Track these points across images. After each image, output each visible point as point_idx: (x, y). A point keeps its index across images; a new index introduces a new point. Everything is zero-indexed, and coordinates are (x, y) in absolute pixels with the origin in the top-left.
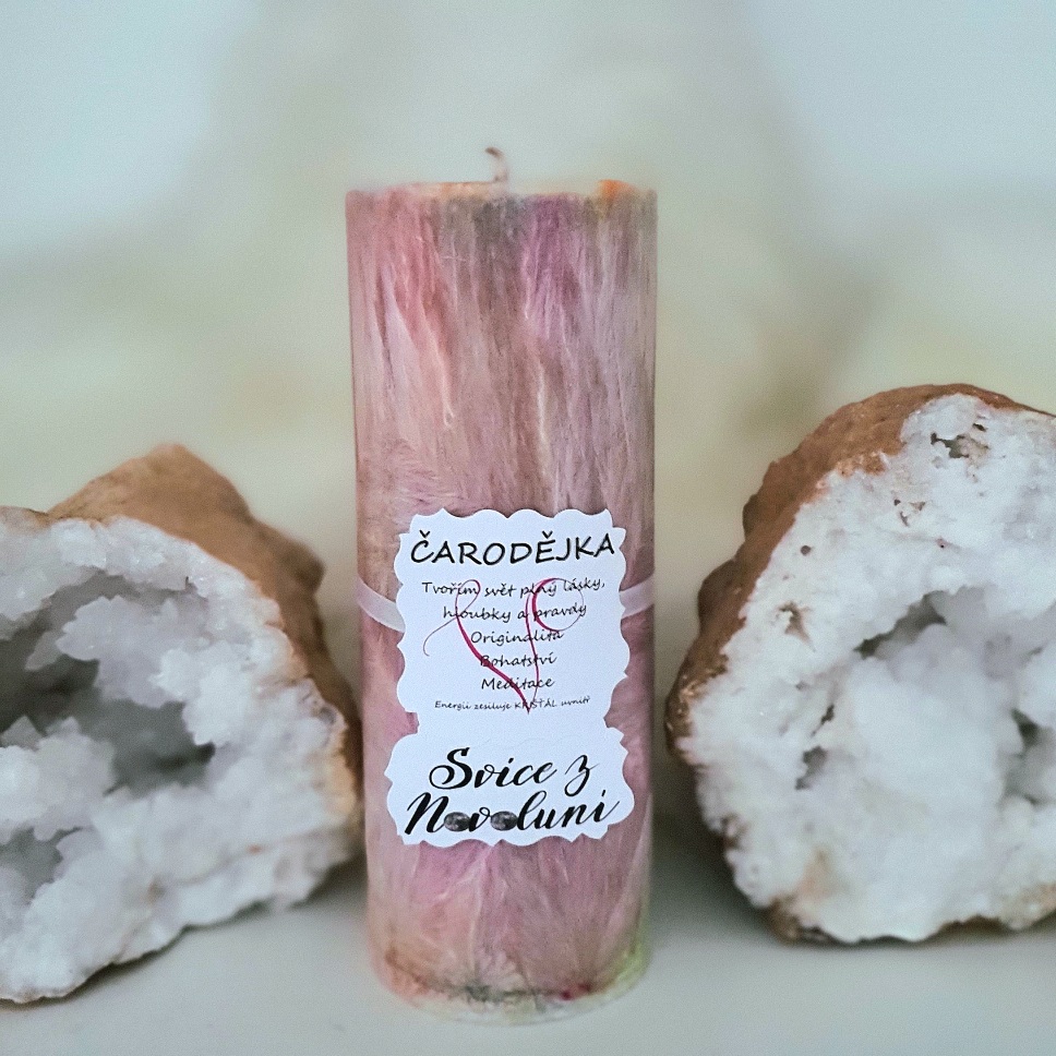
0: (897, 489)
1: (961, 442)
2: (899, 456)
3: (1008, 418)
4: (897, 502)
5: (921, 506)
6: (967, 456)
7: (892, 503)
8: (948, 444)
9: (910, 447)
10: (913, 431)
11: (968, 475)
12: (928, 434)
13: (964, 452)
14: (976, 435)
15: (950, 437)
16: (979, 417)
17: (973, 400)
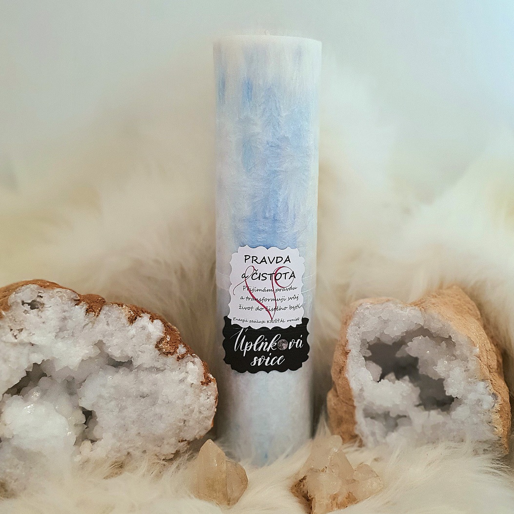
0: (10, 325)
1: (35, 303)
2: (10, 311)
3: (50, 292)
4: (11, 330)
5: (22, 330)
6: (38, 308)
7: (10, 330)
8: (29, 304)
9: (14, 307)
10: (13, 301)
11: (38, 316)
12: (19, 301)
13: (37, 307)
14: (38, 299)
15: (30, 302)
16: (39, 292)
17: (36, 286)
